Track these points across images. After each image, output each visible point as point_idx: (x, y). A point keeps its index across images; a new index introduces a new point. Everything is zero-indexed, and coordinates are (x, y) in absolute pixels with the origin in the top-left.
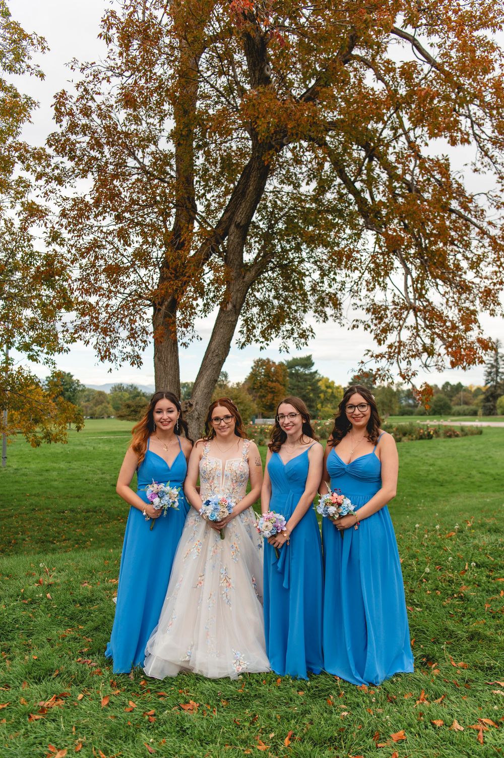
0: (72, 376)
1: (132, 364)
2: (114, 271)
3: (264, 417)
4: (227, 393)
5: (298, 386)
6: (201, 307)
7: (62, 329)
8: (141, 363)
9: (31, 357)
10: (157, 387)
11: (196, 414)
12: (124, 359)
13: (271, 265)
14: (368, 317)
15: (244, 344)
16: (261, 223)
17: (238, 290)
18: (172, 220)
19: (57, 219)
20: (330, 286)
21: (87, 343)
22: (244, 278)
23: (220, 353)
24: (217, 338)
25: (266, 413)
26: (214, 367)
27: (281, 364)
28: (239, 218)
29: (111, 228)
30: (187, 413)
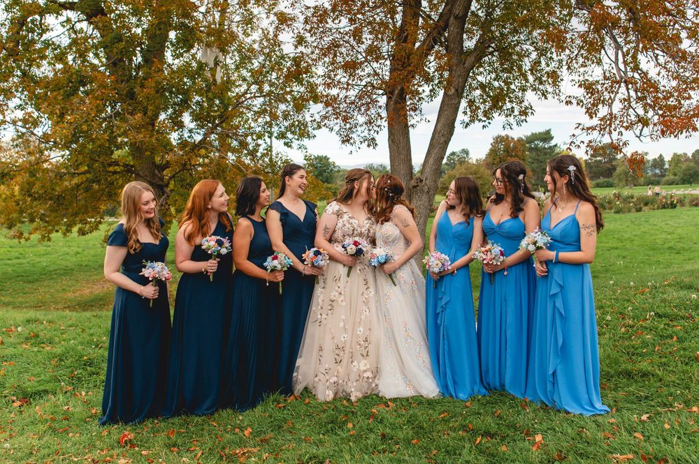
0: (329, 159)
1: (369, 146)
2: (351, 67)
5: (538, 160)
6: (427, 93)
7: (311, 119)
8: (376, 144)
9: (286, 144)
10: (392, 165)
11: (426, 188)
12: (361, 142)
13: (491, 49)
14: (580, 92)
15: (468, 124)
16: (480, 12)
17: (459, 76)
18: (399, 17)
19: (303, 26)
20: (548, 66)
21: (332, 130)
22: (464, 64)
23: (445, 133)
24: (442, 120)
26: (441, 146)
27: (520, 140)
28: (458, 10)
29: (347, 29)
30: (418, 188)
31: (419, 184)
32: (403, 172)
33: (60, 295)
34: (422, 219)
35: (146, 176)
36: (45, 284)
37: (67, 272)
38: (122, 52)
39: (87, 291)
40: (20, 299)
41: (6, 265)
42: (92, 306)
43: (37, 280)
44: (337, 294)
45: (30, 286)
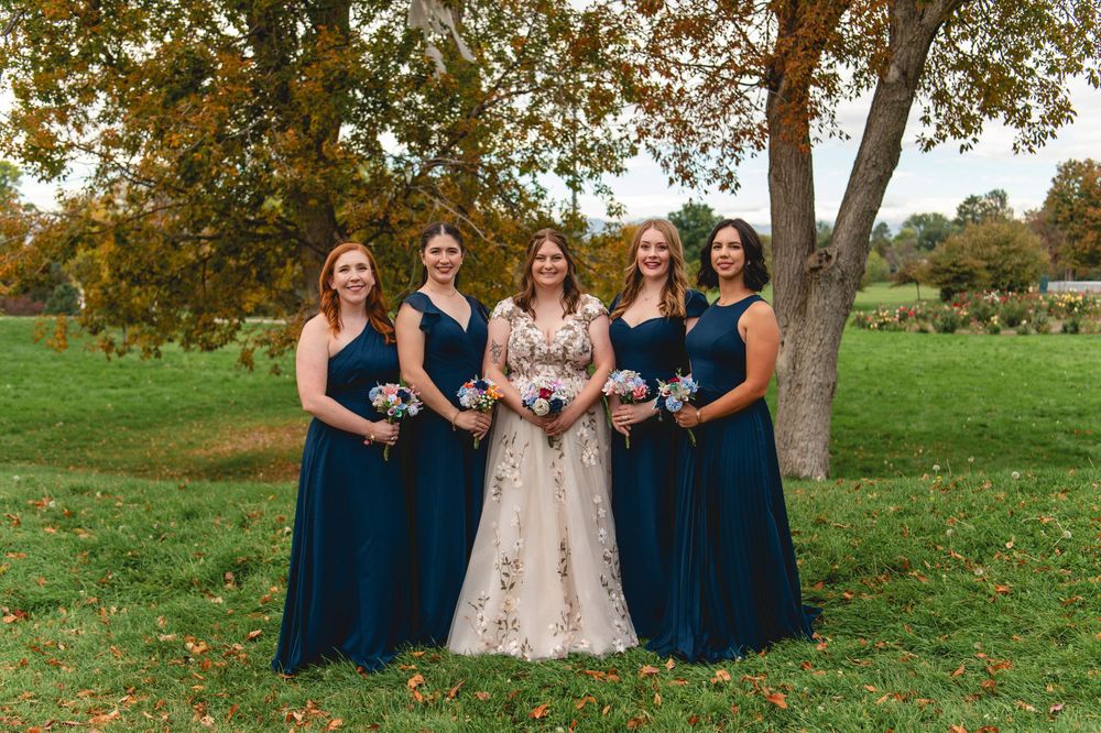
1: (723, 187)
3: (1076, 278)
4: (987, 234)
8: (737, 185)
10: (774, 226)
12: (709, 182)
15: (931, 143)
17: (910, 43)
22: (921, 17)
23: (880, 161)
30: (821, 272)
31: (825, 264)
32: (794, 240)
33: (184, 452)
34: (829, 335)
35: (318, 244)
36: (163, 431)
37: (202, 413)
38: (267, 14)
39: (227, 447)
40: (117, 457)
41: (105, 396)
42: (229, 474)
43: (150, 425)
44: (508, 467)
45: (136, 434)
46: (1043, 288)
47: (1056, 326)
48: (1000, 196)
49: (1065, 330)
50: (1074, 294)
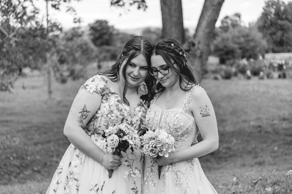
0: (108, 23)
3: (274, 51)
10: (164, 29)
11: (198, 53)
25: (276, 48)
26: (214, 7)
46: (263, 57)
47: (276, 74)
48: (238, 15)
49: (280, 77)
50: (281, 60)
